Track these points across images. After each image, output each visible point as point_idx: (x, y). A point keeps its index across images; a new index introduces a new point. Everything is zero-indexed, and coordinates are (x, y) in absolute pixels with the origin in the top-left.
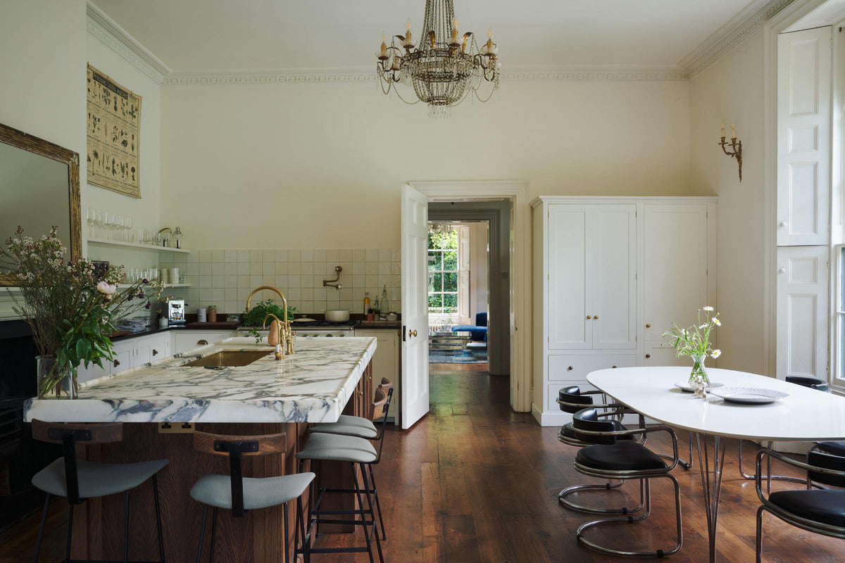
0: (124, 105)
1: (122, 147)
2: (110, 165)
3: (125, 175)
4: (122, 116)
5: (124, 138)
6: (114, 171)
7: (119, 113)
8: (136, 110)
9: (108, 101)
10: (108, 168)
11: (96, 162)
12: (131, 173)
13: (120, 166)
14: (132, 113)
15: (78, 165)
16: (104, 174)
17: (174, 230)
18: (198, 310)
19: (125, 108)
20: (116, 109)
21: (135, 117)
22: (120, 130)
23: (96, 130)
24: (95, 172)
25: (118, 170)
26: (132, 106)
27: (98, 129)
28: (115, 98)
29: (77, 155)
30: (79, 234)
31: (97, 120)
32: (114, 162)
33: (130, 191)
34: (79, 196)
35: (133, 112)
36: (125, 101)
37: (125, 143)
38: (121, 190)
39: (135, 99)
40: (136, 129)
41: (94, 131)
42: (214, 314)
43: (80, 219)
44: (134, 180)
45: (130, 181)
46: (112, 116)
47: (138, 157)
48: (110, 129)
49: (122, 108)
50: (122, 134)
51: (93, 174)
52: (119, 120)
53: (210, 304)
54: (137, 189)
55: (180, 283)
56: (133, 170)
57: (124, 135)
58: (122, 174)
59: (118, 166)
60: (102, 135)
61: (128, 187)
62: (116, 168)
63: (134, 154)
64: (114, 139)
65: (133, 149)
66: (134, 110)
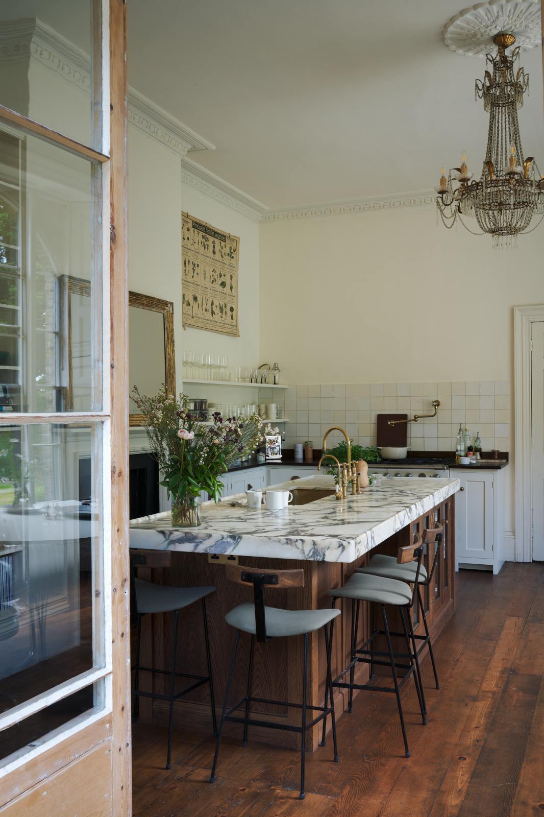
0: (222, 248)
1: (220, 288)
2: (209, 307)
3: (224, 316)
4: (220, 259)
5: (222, 279)
6: (213, 313)
7: (218, 256)
8: (235, 251)
9: (206, 246)
10: (207, 310)
11: (196, 305)
12: (229, 313)
13: (218, 306)
14: (230, 255)
15: (173, 314)
16: (203, 317)
17: (272, 366)
18: (295, 446)
19: (223, 251)
20: (214, 252)
21: (233, 258)
22: (218, 273)
23: (195, 275)
24: (194, 315)
25: (217, 310)
26: (231, 247)
27: (198, 274)
28: (214, 242)
29: (172, 304)
30: (173, 377)
31: (196, 266)
32: (212, 304)
33: (228, 330)
34: (173, 342)
35: (231, 253)
36: (223, 244)
37: (223, 284)
38: (220, 330)
39: (233, 240)
40: (235, 269)
41: (193, 277)
42: (310, 449)
43: (174, 363)
44: (232, 319)
45: (229, 320)
46: (211, 260)
47: (236, 296)
48: (209, 272)
49: (220, 251)
50: (221, 276)
51: (193, 317)
52: (217, 262)
53: (306, 439)
54: (235, 328)
55: (277, 418)
56: (232, 309)
57: (223, 277)
58: (220, 314)
59: (216, 307)
60: (199, 280)
61: (227, 326)
62: (214, 309)
63: (232, 295)
64: (213, 282)
65: (231, 289)
66: (232, 251)
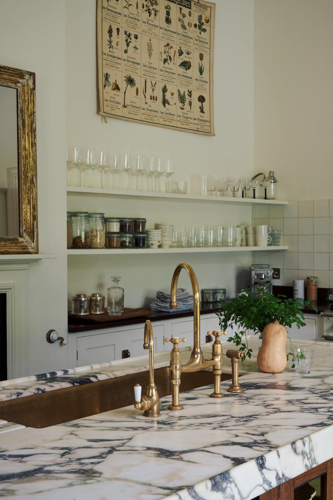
0: (184, 16)
1: (181, 70)
2: (159, 94)
3: (187, 106)
4: (181, 31)
5: (184, 58)
6: (165, 102)
7: (175, 25)
8: (207, 21)
9: (153, 12)
10: (153, 98)
11: (131, 91)
12: (196, 104)
13: (176, 95)
14: (200, 26)
15: (34, 89)
16: (146, 106)
17: (267, 176)
18: (294, 282)
19: (186, 20)
20: (168, 21)
21: (204, 30)
22: (176, 48)
23: (131, 49)
24: (127, 102)
25: (174, 100)
26: (201, 16)
27: (135, 48)
28: (167, 7)
29: (32, 75)
31: (132, 37)
32: (165, 90)
33: (195, 127)
34: (33, 131)
35: (203, 24)
36: (185, 11)
37: (186, 65)
38: (179, 125)
39: (205, 7)
40: (208, 46)
41: (126, 51)
42: (313, 288)
43: (35, 162)
44: (202, 111)
45: (196, 112)
46: (163, 31)
47: (210, 81)
48: (159, 47)
49: (180, 20)
50: (181, 53)
51: (125, 106)
52: (174, 35)
53: (310, 274)
54: (208, 124)
55: (268, 245)
56: (201, 99)
57: (185, 54)
58: (181, 105)
59: (172, 94)
60: (142, 56)
61: (191, 121)
62: (168, 96)
63: (203, 79)
64: (165, 61)
65: (201, 72)
66: (203, 21)
